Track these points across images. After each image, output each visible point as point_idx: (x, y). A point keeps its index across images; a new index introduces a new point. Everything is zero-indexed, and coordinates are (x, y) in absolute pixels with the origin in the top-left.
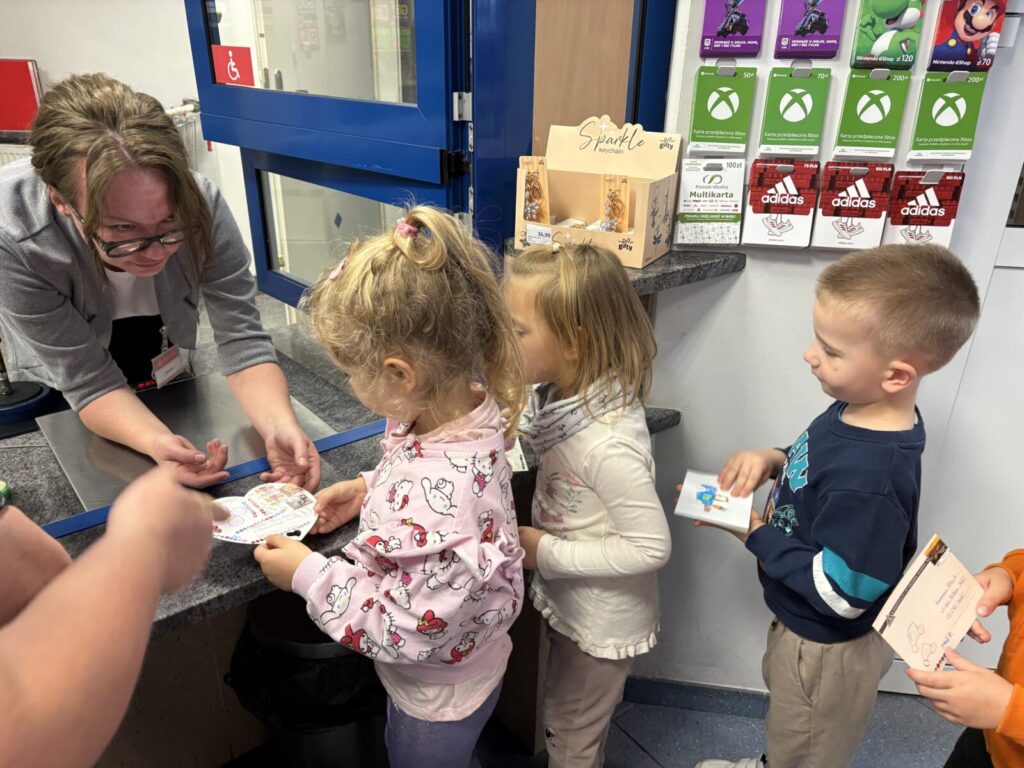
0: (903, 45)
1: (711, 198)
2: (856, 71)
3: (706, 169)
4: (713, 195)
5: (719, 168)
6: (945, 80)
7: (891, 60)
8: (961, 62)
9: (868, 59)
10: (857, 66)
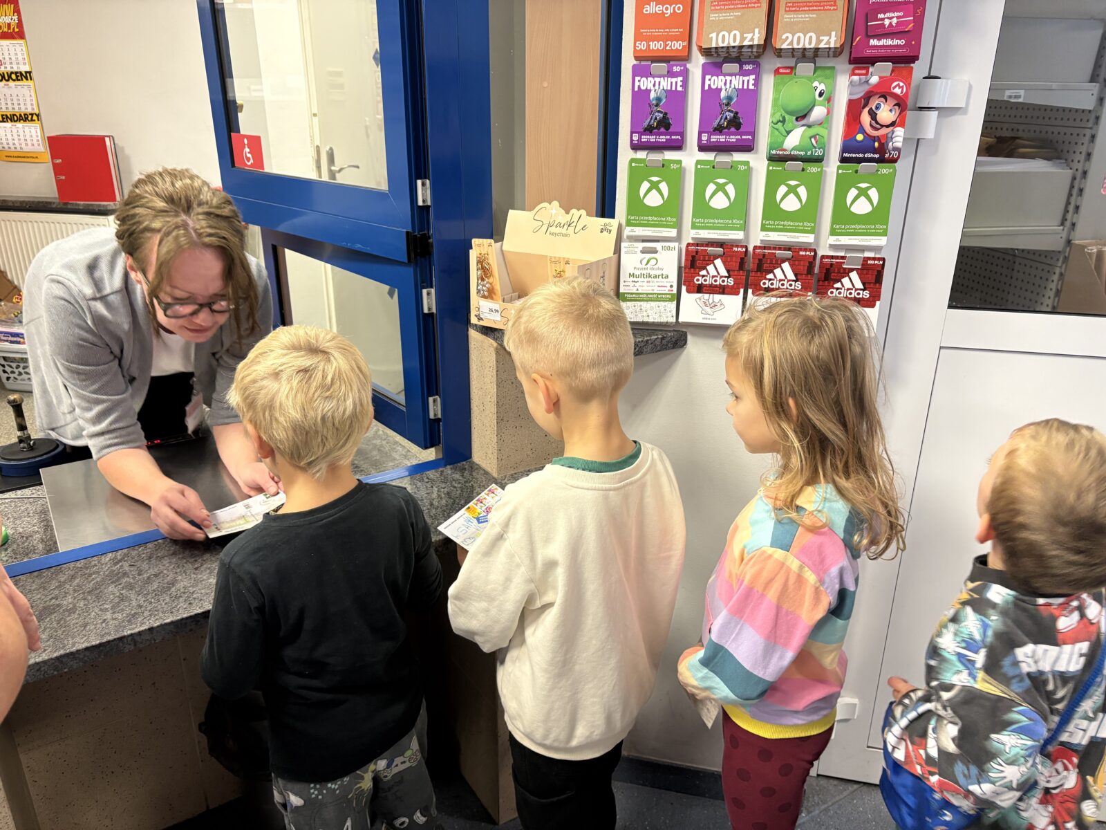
0: (813, 140)
1: (648, 279)
2: (772, 163)
3: (643, 252)
4: (650, 276)
5: (655, 251)
6: (856, 172)
7: (803, 153)
8: (870, 155)
9: (781, 153)
10: (772, 159)
